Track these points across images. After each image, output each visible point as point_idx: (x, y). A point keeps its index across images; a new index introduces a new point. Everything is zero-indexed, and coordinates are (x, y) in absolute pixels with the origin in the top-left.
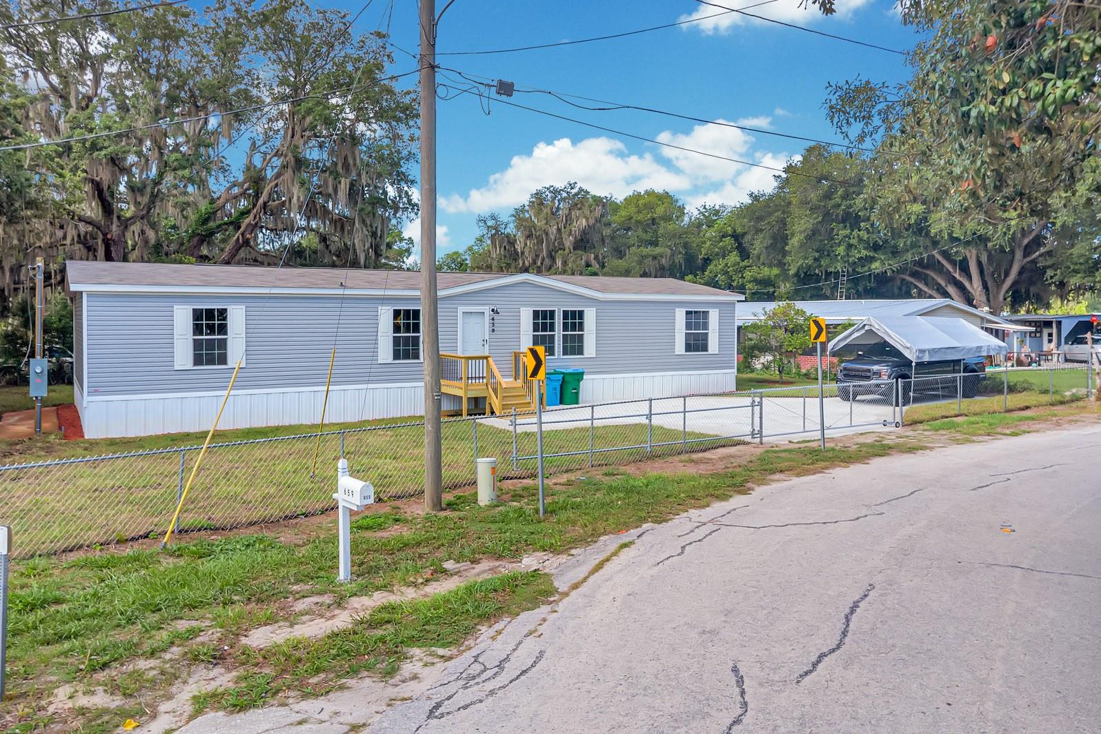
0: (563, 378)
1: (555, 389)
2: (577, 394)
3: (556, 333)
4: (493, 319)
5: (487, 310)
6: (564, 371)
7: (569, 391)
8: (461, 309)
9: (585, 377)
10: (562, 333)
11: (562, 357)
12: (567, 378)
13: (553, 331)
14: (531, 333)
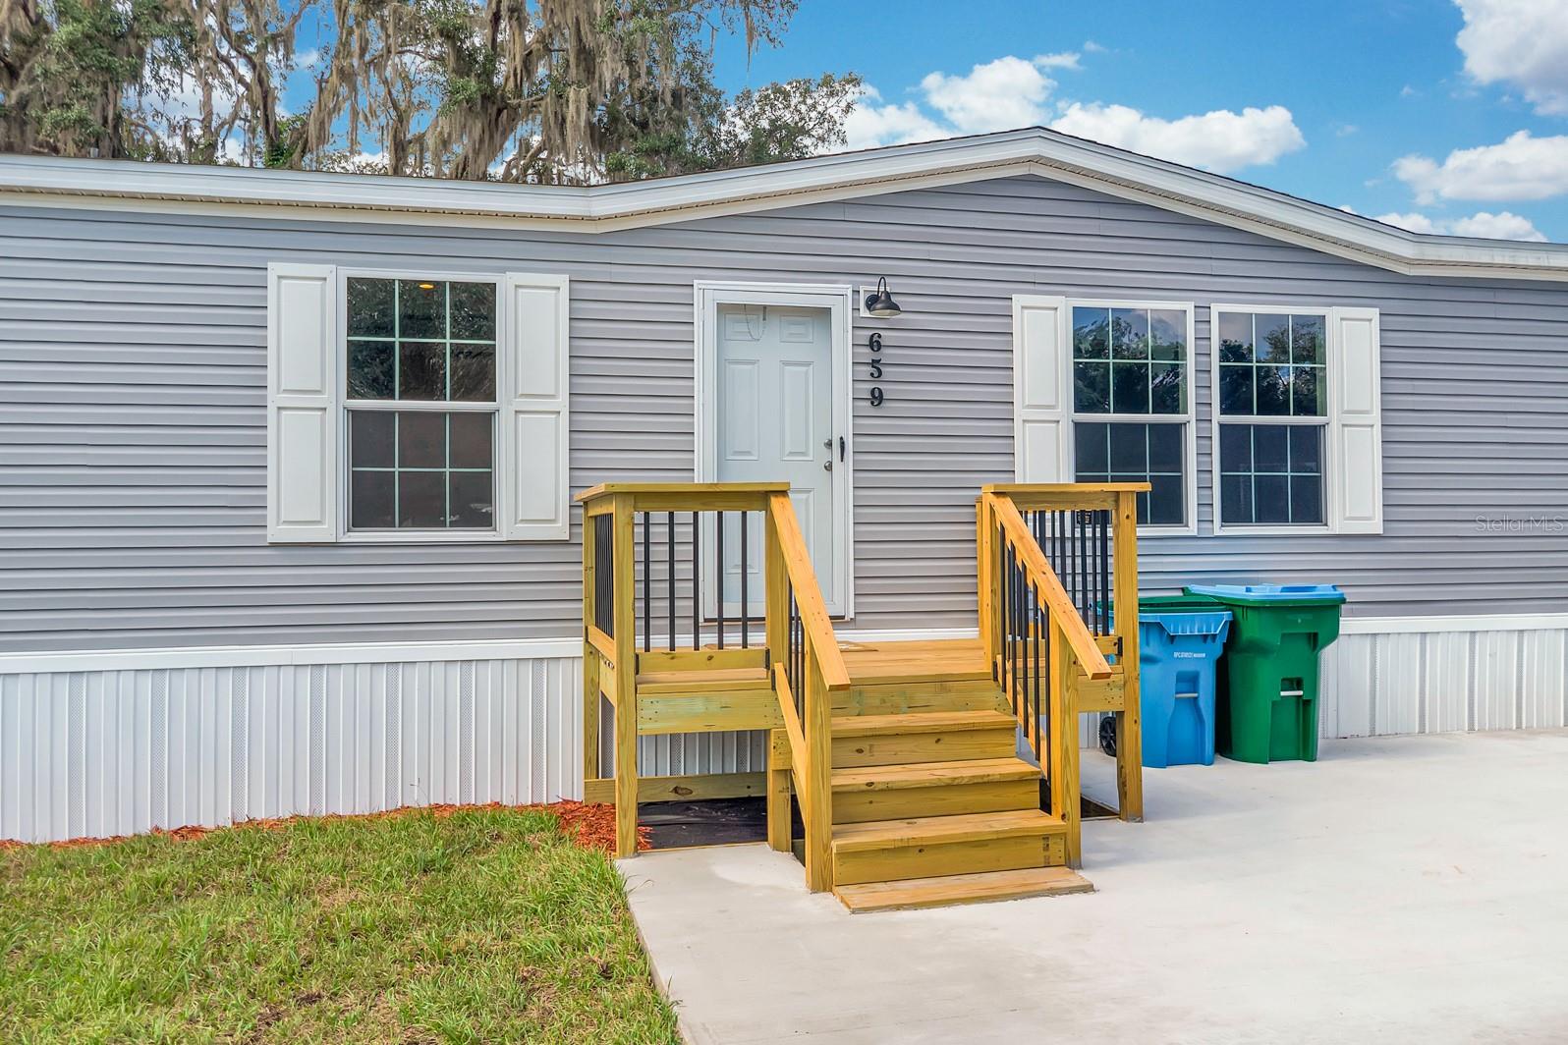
0: (1233, 627)
1: (1190, 681)
2: (1306, 708)
3: (1189, 417)
4: (875, 344)
5: (841, 298)
6: (1236, 592)
7: (1264, 686)
8: (710, 292)
9: (1348, 624)
10: (1217, 417)
11: (1218, 530)
12: (1253, 629)
13: (1175, 409)
14: (1065, 412)
